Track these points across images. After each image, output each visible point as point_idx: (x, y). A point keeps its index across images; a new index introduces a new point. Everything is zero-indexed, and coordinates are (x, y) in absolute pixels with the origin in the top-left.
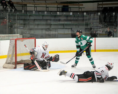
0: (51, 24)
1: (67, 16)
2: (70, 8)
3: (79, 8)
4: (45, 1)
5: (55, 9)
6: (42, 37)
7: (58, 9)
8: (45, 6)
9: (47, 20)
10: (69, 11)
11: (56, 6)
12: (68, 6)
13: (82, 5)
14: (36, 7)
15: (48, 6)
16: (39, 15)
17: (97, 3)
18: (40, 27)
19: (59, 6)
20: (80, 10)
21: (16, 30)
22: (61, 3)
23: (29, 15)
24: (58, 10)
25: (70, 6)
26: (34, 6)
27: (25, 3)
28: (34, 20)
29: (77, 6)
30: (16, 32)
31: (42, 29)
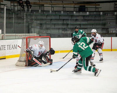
0: (68, 24)
1: (84, 16)
2: (87, 8)
3: (96, 8)
4: (62, 1)
5: (72, 9)
6: (59, 36)
7: (75, 8)
8: (62, 6)
9: (64, 20)
10: (86, 11)
11: (73, 6)
12: (84, 6)
13: (99, 5)
14: (53, 7)
15: (64, 6)
16: (56, 15)
17: (114, 3)
18: (57, 27)
19: (75, 6)
20: (97, 10)
21: (33, 30)
22: (78, 3)
23: (46, 14)
24: (75, 10)
25: (86, 6)
26: (51, 6)
27: (43, 3)
28: (51, 20)
29: (94, 6)
30: (33, 32)
31: (59, 29)
